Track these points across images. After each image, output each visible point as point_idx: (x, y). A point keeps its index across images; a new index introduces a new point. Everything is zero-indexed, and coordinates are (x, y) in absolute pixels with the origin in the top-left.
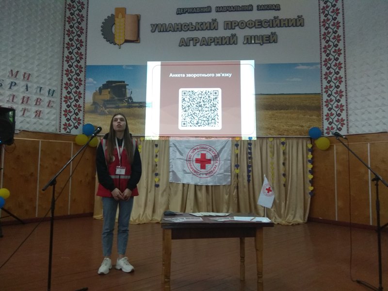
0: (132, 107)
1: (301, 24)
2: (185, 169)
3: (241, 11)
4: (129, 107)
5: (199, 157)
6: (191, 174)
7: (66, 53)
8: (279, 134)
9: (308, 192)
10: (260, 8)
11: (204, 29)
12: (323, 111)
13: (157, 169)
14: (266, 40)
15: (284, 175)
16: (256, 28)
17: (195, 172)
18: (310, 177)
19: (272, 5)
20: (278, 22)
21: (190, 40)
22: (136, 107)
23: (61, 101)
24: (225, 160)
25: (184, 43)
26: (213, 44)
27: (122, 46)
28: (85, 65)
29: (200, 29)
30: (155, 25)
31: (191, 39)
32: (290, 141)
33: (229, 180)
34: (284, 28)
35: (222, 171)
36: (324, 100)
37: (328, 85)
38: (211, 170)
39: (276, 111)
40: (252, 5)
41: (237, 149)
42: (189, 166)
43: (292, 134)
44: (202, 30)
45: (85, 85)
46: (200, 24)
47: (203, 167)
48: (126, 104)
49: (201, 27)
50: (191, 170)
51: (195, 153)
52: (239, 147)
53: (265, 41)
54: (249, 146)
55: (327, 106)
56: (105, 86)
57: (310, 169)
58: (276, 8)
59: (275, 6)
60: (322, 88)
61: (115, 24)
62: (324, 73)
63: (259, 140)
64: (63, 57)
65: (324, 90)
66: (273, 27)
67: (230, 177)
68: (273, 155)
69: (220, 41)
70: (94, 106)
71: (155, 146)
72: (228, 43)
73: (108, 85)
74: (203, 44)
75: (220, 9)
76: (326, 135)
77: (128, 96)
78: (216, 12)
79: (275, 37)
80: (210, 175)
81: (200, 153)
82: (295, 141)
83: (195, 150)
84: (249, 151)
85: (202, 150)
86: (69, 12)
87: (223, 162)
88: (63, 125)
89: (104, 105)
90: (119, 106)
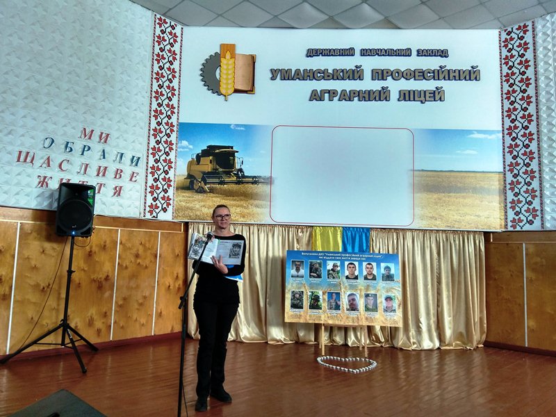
0: (243, 183)
1: (476, 77)
3: (396, 55)
4: (238, 183)
7: (155, 105)
8: (447, 226)
10: (421, 53)
11: (345, 77)
14: (430, 97)
16: (415, 80)
19: (438, 51)
20: (446, 73)
21: (325, 93)
22: (248, 183)
23: (147, 173)
25: (316, 96)
26: (356, 99)
27: (229, 98)
28: (178, 122)
29: (339, 78)
30: (277, 71)
31: (327, 91)
34: (454, 81)
36: (508, 181)
37: (514, 161)
39: (444, 194)
40: (410, 49)
43: (465, 226)
44: (342, 79)
45: (177, 150)
46: (339, 72)
48: (234, 179)
53: (427, 98)
55: (512, 189)
56: (205, 153)
58: (443, 55)
59: (442, 51)
60: (504, 165)
61: (220, 66)
62: (507, 144)
64: (150, 110)
65: (508, 168)
66: (438, 79)
69: (367, 96)
73: (209, 151)
74: (343, 99)
76: (512, 229)
78: (362, 55)
79: (441, 94)
86: (158, 47)
88: (149, 206)
89: (204, 179)
90: (224, 181)
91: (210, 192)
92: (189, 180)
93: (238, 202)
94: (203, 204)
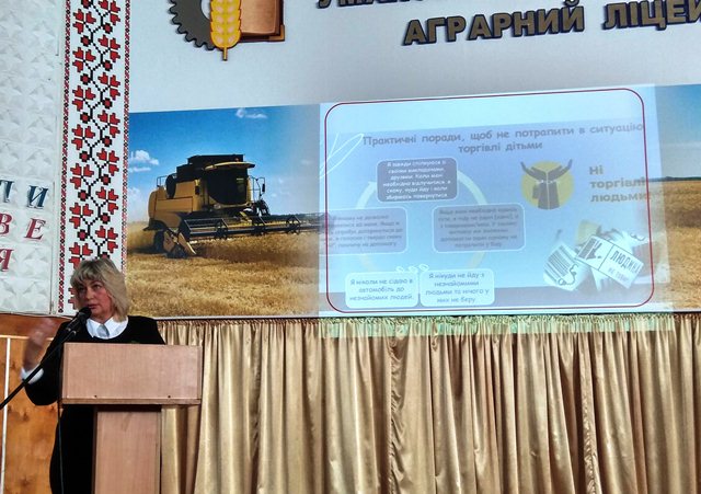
0: (266, 231)
7: (75, 81)
21: (436, 26)
23: (63, 221)
25: (419, 35)
26: (507, 33)
27: (232, 52)
28: (125, 111)
31: (441, 22)
45: (125, 171)
53: (671, 17)
56: (185, 173)
73: (194, 169)
74: (478, 35)
77: (254, 197)
89: (184, 229)
90: (227, 229)
91: (198, 255)
92: (153, 232)
93: (258, 274)
94: (183, 280)
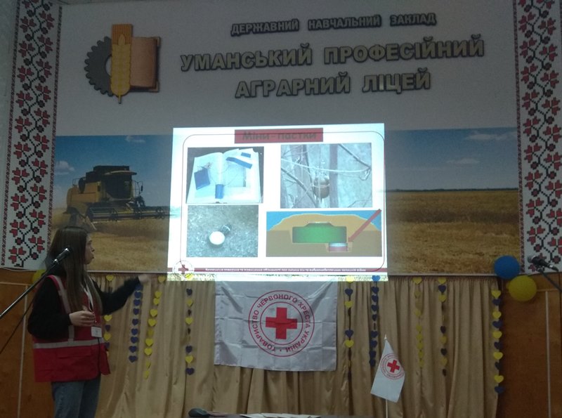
0: (143, 217)
1: (477, 52)
2: (245, 338)
3: (358, 27)
4: (137, 217)
5: (274, 315)
6: (257, 349)
7: (17, 113)
8: (434, 270)
9: (492, 386)
10: (396, 21)
11: (285, 63)
12: (522, 224)
13: (190, 338)
14: (408, 84)
15: (444, 352)
16: (387, 60)
17: (265, 344)
18: (498, 355)
19: (420, 16)
20: (432, 47)
21: (257, 86)
22: (149, 216)
23: (6, 205)
24: (325, 321)
25: (246, 92)
26: (302, 93)
27: (124, 98)
28: (53, 135)
29: (278, 63)
30: (190, 59)
31: (260, 83)
32: (457, 283)
33: (334, 360)
34: (445, 59)
35: (319, 342)
36: (526, 201)
37: (533, 172)
38: (297, 341)
39: (428, 224)
40: (380, 16)
41: (350, 300)
42: (253, 333)
43: (460, 269)
44: (282, 65)
45: (52, 174)
46: (276, 54)
47: (281, 335)
48: (131, 211)
49: (279, 59)
50: (258, 340)
51: (264, 307)
52: (353, 295)
53: (405, 86)
54: (373, 294)
55: (531, 213)
56: (91, 177)
57: (498, 341)
58: (428, 22)
59: (427, 17)
60: (520, 177)
61: (111, 55)
62: (524, 147)
63: (392, 283)
64: (11, 120)
65: (525, 182)
66: (421, 57)
67: (335, 355)
68: (422, 312)
69: (316, 86)
70: (69, 215)
71: (186, 293)
72: (331, 90)
73: (97, 174)
74: (283, 93)
75: (315, 25)
76: (529, 271)
77: (135, 194)
78: (309, 30)
79: (426, 78)
80: (296, 350)
81: (275, 306)
82: (466, 284)
83: (266, 300)
84: (374, 303)
85: (278, 300)
86: (24, 34)
87: (321, 325)
88: (10, 250)
89: (89, 213)
90: (117, 214)
91: (98, 231)
93: (136, 244)
